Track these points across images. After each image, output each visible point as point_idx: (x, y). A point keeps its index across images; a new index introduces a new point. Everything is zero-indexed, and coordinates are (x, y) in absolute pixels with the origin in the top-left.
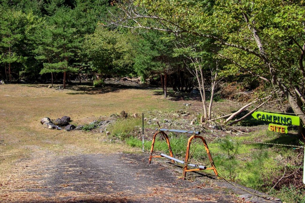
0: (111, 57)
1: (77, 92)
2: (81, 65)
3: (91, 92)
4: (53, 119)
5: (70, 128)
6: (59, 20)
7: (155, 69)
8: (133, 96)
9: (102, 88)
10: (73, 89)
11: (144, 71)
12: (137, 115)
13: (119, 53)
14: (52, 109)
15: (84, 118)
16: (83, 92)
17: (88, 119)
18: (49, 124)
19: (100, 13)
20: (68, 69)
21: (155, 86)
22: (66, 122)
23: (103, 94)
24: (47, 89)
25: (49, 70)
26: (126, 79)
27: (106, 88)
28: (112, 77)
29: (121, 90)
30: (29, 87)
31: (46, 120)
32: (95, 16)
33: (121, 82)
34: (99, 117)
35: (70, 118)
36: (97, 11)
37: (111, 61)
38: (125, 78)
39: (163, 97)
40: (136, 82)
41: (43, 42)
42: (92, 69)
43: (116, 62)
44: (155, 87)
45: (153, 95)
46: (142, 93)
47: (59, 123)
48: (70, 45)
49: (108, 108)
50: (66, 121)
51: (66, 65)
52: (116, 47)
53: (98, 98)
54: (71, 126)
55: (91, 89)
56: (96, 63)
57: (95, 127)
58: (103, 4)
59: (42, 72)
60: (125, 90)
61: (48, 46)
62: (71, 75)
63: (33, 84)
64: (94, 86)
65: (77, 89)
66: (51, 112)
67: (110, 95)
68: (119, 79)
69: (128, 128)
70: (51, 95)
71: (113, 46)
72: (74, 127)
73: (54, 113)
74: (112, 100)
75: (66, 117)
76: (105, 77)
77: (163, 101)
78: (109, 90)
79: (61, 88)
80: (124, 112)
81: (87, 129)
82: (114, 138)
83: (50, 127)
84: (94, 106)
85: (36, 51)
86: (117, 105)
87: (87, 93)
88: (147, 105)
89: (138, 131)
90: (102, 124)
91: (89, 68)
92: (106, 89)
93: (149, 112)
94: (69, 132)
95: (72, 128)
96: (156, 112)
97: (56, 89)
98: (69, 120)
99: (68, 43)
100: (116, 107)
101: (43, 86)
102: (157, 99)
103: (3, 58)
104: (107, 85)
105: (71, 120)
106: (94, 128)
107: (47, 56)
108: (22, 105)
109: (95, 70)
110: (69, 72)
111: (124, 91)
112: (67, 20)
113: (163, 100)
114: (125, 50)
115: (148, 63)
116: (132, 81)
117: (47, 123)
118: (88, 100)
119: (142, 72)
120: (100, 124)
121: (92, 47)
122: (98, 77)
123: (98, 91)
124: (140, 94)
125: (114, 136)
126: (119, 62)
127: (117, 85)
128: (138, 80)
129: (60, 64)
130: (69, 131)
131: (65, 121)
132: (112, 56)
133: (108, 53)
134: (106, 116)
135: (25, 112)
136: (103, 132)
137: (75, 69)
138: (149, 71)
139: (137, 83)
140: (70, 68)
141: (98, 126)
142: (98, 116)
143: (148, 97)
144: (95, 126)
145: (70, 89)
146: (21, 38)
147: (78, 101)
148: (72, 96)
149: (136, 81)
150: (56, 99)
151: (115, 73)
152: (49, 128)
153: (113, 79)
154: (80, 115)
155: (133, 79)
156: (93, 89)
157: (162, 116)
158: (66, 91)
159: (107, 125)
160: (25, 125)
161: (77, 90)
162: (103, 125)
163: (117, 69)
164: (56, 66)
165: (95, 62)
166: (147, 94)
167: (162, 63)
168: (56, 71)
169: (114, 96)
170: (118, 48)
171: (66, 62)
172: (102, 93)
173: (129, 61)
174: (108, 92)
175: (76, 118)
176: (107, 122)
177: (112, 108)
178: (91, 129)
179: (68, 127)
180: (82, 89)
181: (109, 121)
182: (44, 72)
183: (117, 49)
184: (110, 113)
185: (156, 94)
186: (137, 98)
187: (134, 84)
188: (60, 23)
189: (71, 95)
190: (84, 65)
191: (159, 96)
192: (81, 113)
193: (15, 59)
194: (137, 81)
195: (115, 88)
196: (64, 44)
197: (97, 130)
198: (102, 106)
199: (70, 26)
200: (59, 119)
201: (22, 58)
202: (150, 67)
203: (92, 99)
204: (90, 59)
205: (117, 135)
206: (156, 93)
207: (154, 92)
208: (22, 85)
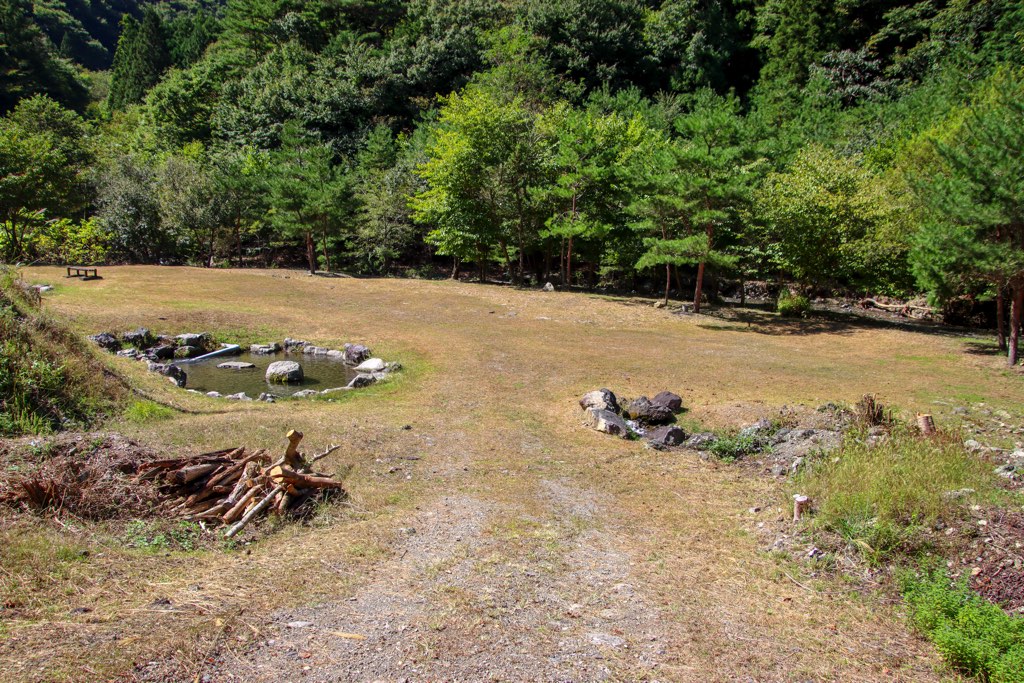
0: (837, 233)
1: (728, 324)
2: (750, 253)
3: (766, 328)
4: (627, 397)
5: (667, 439)
6: (697, 124)
7: (988, 267)
8: (897, 349)
9: (799, 320)
10: (721, 317)
11: (942, 273)
12: (929, 421)
13: (862, 220)
14: (638, 363)
15: (727, 405)
16: (746, 325)
17: (739, 410)
18: (600, 415)
19: (815, 126)
20: (709, 256)
21: (961, 327)
22: (663, 412)
23: (803, 337)
24: (652, 309)
25: (657, 257)
26: (872, 304)
27: (813, 320)
28: (832, 296)
29: (857, 330)
30: (608, 301)
31: (597, 398)
32: (802, 136)
33: (858, 310)
34: (779, 406)
35: (680, 401)
36: (807, 124)
37: (837, 243)
38: (869, 299)
39: (1001, 362)
40: (899, 315)
41: (650, 184)
42: (776, 265)
43: (850, 246)
44: (960, 331)
45: (966, 352)
46: (926, 342)
47: (643, 413)
48: (719, 191)
49: (815, 380)
50: (667, 410)
51: (705, 246)
52: (853, 202)
53: (787, 345)
54: (670, 434)
55: (769, 319)
56: (792, 247)
57: (755, 447)
58: (826, 106)
59: (643, 262)
60: (870, 331)
61: (662, 192)
62: (723, 282)
63: (619, 296)
64: (779, 314)
65: (730, 316)
66: (631, 372)
67: (824, 339)
68: (853, 303)
69: (910, 499)
70: (655, 325)
71: (846, 201)
72: (679, 437)
73: (640, 377)
74: (829, 355)
75: (669, 394)
76: (813, 294)
77: (1004, 375)
78: (822, 326)
79: (686, 310)
80: (872, 400)
81: (724, 452)
82: (833, 539)
83: (602, 424)
84: (768, 369)
85: (632, 208)
86: (846, 374)
87: (755, 330)
88: (947, 382)
89: (967, 527)
90: (785, 438)
91: (769, 261)
92: (812, 324)
93: (959, 409)
94: (660, 453)
95: (672, 438)
96: (986, 412)
97: (674, 313)
98: (677, 406)
99: (715, 186)
100: (839, 378)
101: (642, 302)
102: (981, 368)
103: (555, 226)
104: (816, 314)
105: (683, 405)
106: (752, 452)
107: (658, 222)
108: (562, 346)
109: (787, 266)
110: (710, 265)
111: (868, 333)
112: (719, 122)
113: (1001, 372)
114: (881, 213)
115: (963, 246)
116: (888, 311)
117: (598, 411)
118: (756, 349)
119: (934, 275)
120: (775, 437)
121: (782, 200)
122: (793, 292)
123: (787, 327)
124: (918, 347)
125: (829, 529)
126: (860, 246)
127: (846, 316)
128: (908, 308)
129: (686, 243)
130: (660, 449)
131: (661, 409)
132: (841, 229)
133: (830, 220)
134: (802, 408)
135: (558, 365)
136: (782, 473)
137: (729, 259)
138: (959, 276)
139: (904, 315)
140: (716, 255)
141: (769, 447)
142: (776, 403)
143: (948, 358)
144: (757, 444)
145: (712, 315)
146: (600, 176)
147: (722, 349)
148: (712, 333)
149: (900, 311)
150: (663, 338)
151: (843, 281)
152: (599, 428)
153: (836, 302)
154: (718, 392)
155: (891, 305)
156: (776, 321)
157: (1013, 429)
158: (699, 319)
159: (805, 446)
160: (538, 406)
161: (731, 320)
162: (787, 445)
163: (852, 268)
164: (676, 245)
165: (788, 245)
166: (943, 346)
167: (1013, 247)
168: (674, 259)
169: (835, 346)
170: (860, 206)
171: (704, 237)
172: (799, 333)
173: (890, 245)
174: (818, 331)
175: (703, 401)
176: (804, 434)
177: (826, 380)
178: (738, 455)
179: (662, 433)
180: (742, 318)
181: (813, 433)
182: (647, 263)
183: (856, 208)
184: (820, 399)
185: (971, 352)
186: (909, 358)
187: (893, 318)
188: (701, 131)
189: (710, 331)
190: (758, 252)
191: (987, 358)
192: (723, 387)
193: (579, 229)
194: (904, 310)
195: (840, 323)
196: (704, 188)
197: (761, 463)
198: (795, 372)
199: (727, 139)
200: (645, 399)
201: (599, 227)
202: (966, 262)
203: (766, 346)
204: (775, 238)
205: (846, 530)
206: (973, 348)
207: (967, 344)
208: (592, 295)
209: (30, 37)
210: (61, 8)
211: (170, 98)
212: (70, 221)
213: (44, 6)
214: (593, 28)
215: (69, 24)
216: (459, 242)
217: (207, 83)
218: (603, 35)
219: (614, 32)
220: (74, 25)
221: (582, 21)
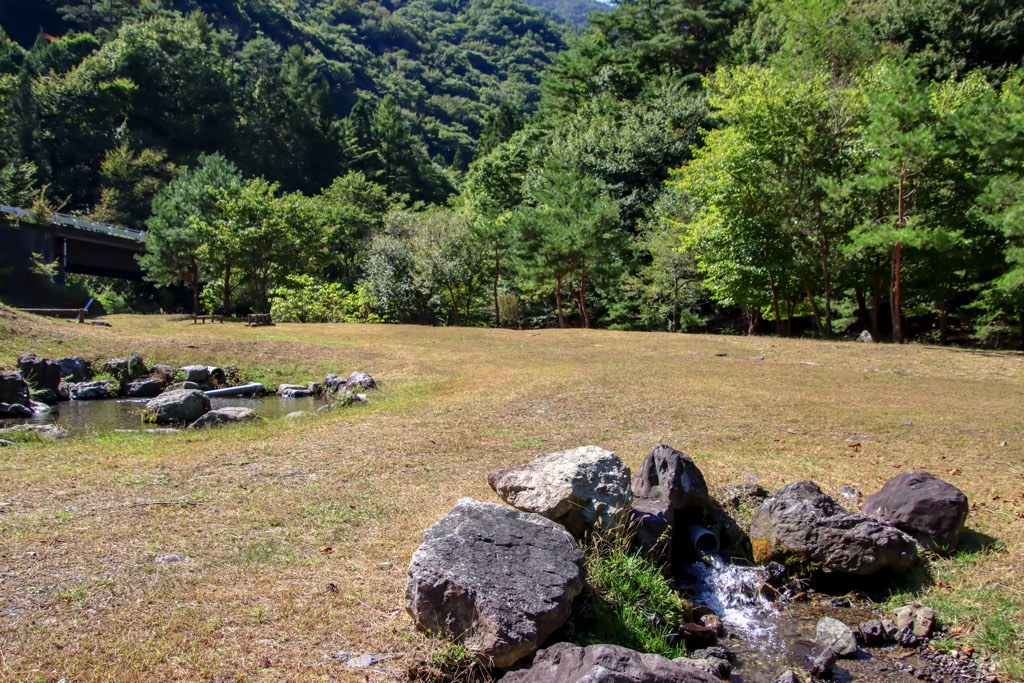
209: (407, 146)
210: (464, 131)
211: (485, 170)
212: (339, 286)
213: (448, 131)
214: (970, 23)
215: (467, 144)
216: (735, 277)
217: (521, 151)
218: (986, 28)
219: (1003, 23)
220: (472, 144)
221: (955, 15)
